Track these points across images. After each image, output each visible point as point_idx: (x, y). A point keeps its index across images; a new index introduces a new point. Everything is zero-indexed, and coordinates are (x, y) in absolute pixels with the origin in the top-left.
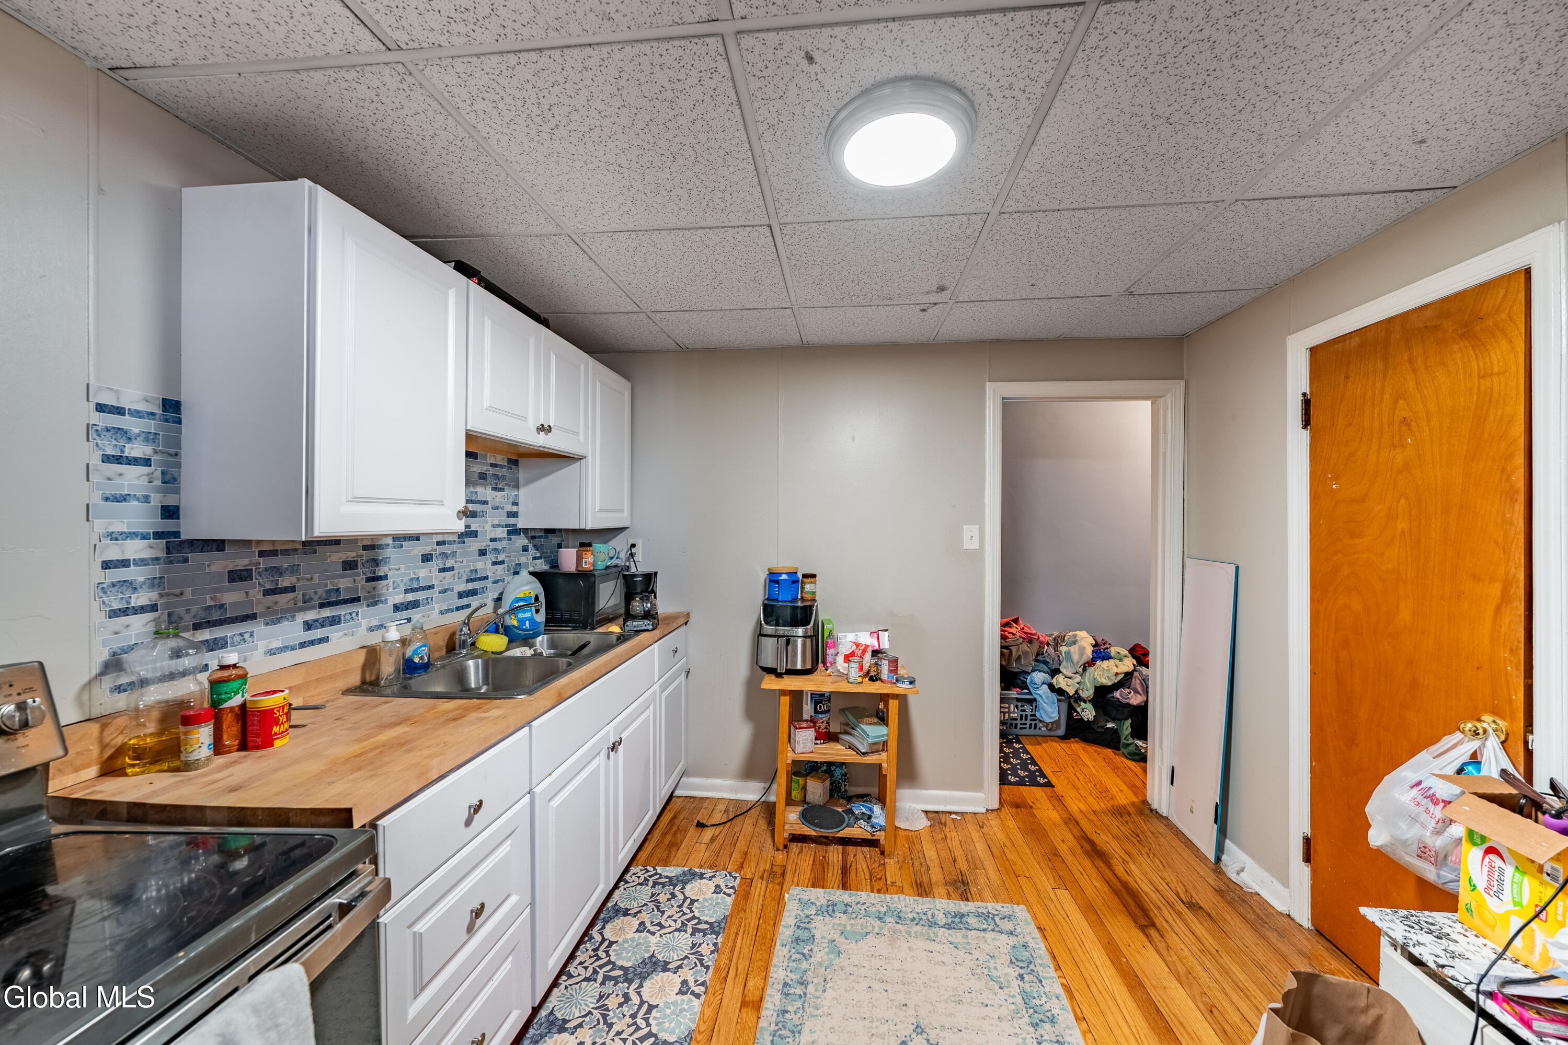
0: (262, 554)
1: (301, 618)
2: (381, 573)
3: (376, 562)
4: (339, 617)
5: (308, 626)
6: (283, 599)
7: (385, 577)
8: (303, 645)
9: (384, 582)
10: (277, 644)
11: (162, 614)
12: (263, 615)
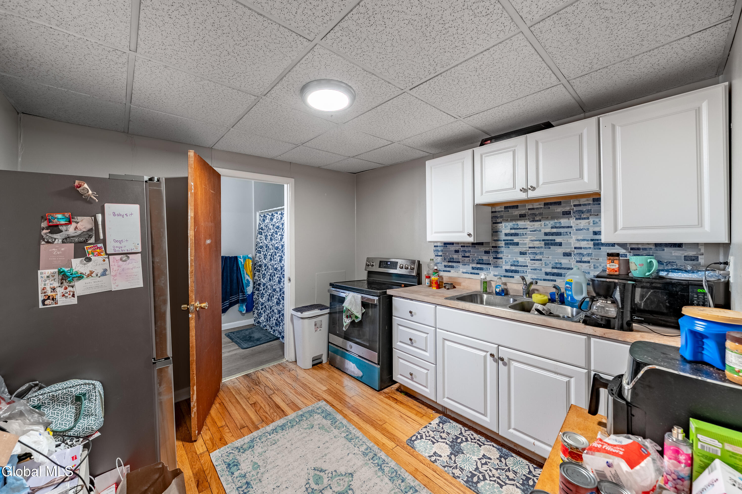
0: (462, 246)
1: (471, 265)
2: (499, 256)
3: (497, 252)
4: (483, 268)
5: (473, 268)
6: (467, 259)
7: (501, 258)
8: (471, 273)
9: (501, 260)
10: (465, 271)
11: (443, 257)
12: (462, 262)
